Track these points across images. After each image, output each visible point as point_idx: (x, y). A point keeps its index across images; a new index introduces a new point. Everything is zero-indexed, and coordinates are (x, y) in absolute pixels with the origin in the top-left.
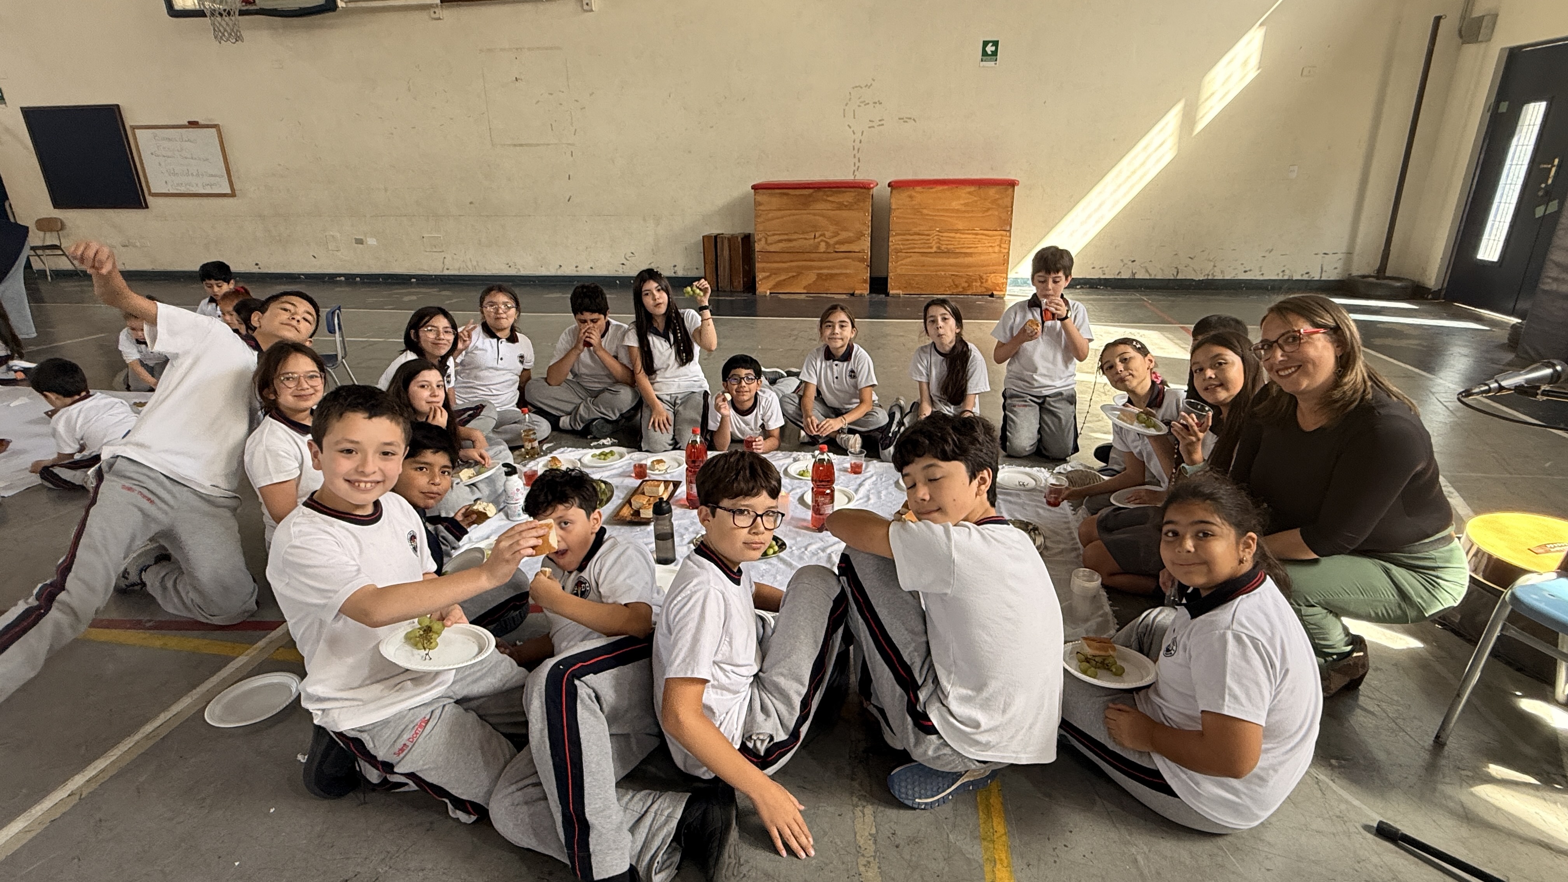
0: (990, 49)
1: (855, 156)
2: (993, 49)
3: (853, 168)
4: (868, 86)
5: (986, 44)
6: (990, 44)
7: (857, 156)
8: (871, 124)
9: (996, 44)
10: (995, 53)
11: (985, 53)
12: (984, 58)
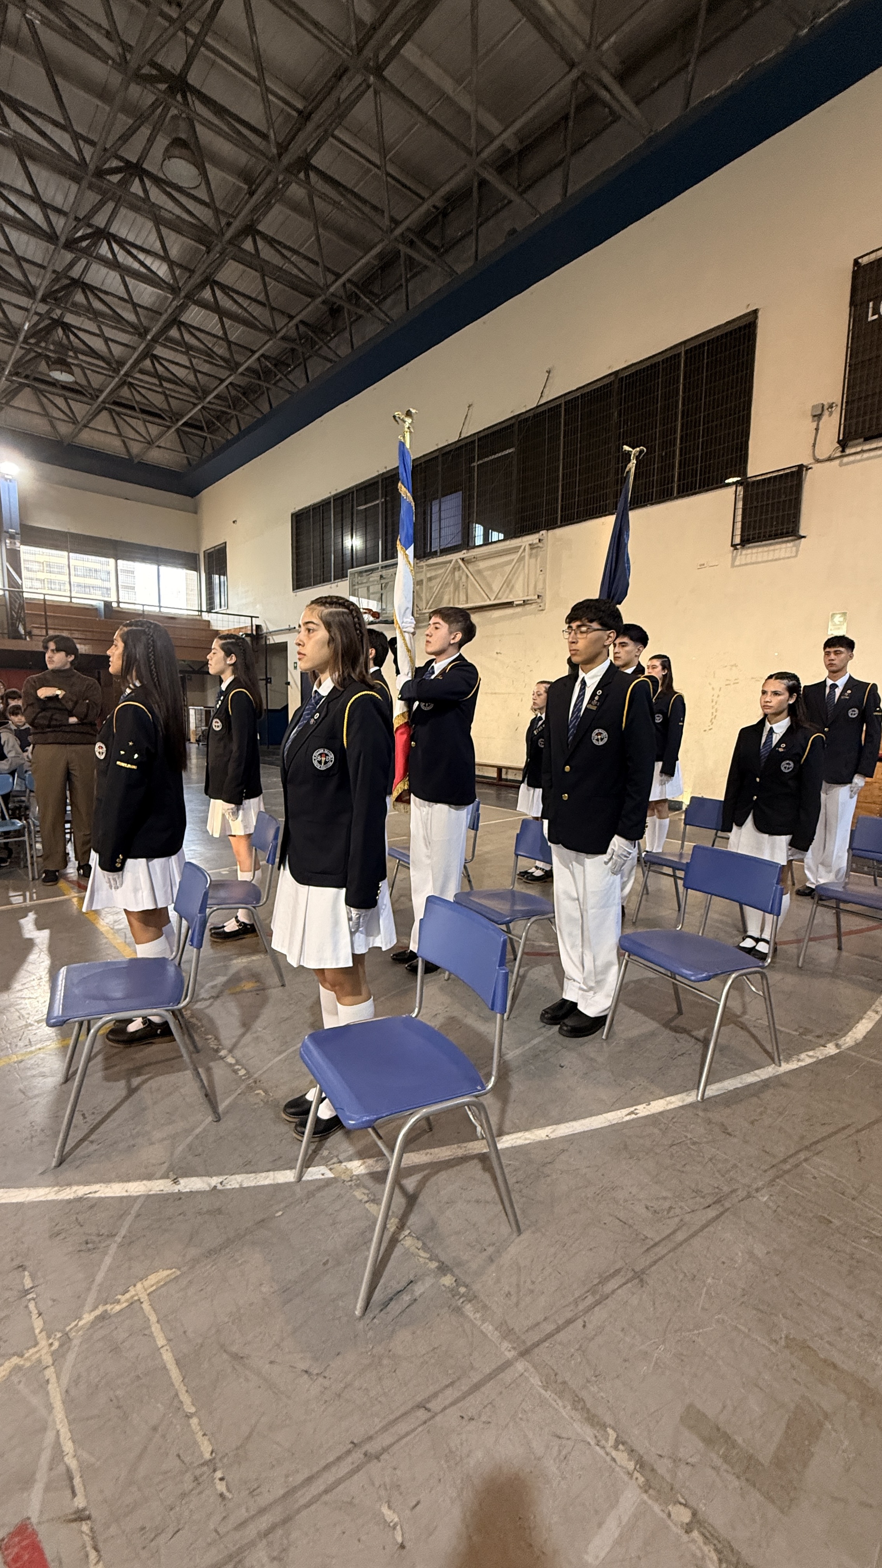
0: (838, 620)
1: (713, 707)
4: (726, 653)
6: (839, 616)
7: (715, 707)
8: (729, 684)
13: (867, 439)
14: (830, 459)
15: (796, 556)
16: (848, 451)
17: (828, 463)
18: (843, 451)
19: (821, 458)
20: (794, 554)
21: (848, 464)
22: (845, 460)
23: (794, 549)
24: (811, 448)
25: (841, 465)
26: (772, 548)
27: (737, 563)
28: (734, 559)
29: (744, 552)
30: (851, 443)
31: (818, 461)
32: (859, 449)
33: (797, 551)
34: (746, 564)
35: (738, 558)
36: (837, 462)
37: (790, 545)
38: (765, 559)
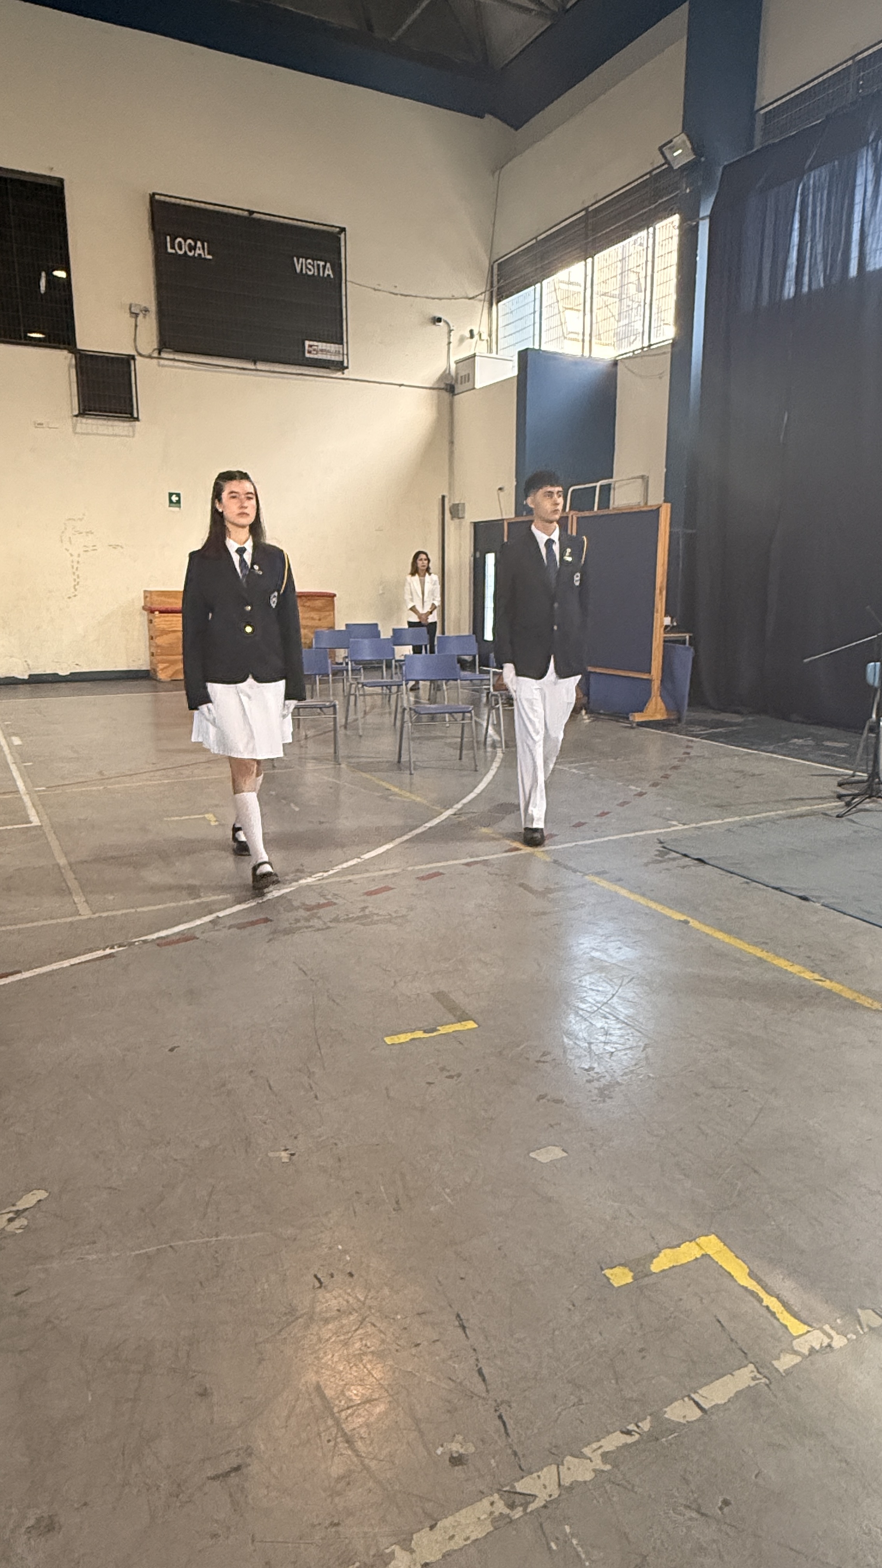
0: (174, 498)
1: (74, 573)
2: (177, 499)
3: (73, 583)
4: (81, 520)
5: (171, 495)
6: (174, 496)
7: (77, 573)
8: (87, 549)
9: (178, 495)
10: (178, 502)
11: (171, 501)
12: (172, 505)
13: (177, 351)
14: (150, 357)
15: (133, 436)
16: (164, 355)
17: (148, 360)
18: (159, 353)
19: (144, 354)
20: (131, 434)
21: (163, 366)
22: (162, 362)
23: (131, 429)
24: (133, 341)
25: (159, 365)
26: (110, 423)
27: (78, 430)
28: (74, 427)
29: (84, 420)
30: (165, 349)
31: (140, 355)
32: (171, 356)
33: (134, 431)
34: (88, 434)
35: (79, 425)
36: (155, 361)
37: (126, 424)
38: (106, 432)
